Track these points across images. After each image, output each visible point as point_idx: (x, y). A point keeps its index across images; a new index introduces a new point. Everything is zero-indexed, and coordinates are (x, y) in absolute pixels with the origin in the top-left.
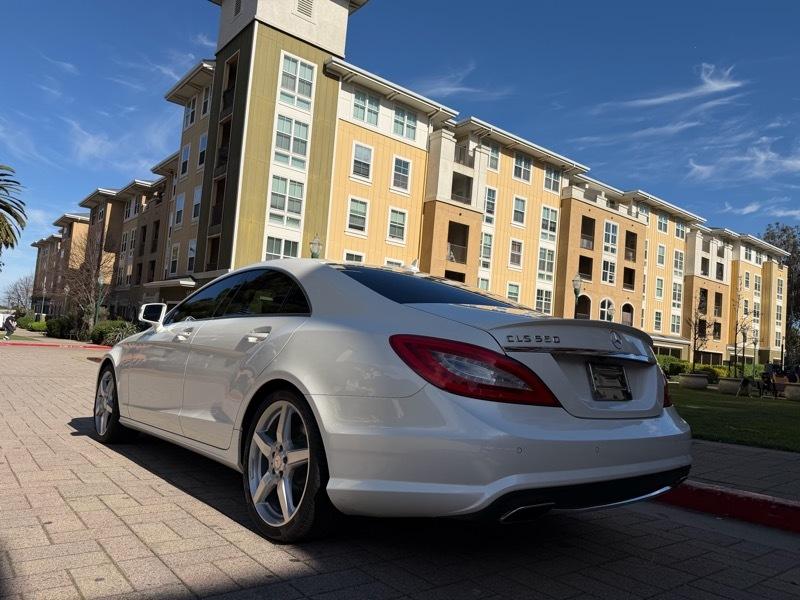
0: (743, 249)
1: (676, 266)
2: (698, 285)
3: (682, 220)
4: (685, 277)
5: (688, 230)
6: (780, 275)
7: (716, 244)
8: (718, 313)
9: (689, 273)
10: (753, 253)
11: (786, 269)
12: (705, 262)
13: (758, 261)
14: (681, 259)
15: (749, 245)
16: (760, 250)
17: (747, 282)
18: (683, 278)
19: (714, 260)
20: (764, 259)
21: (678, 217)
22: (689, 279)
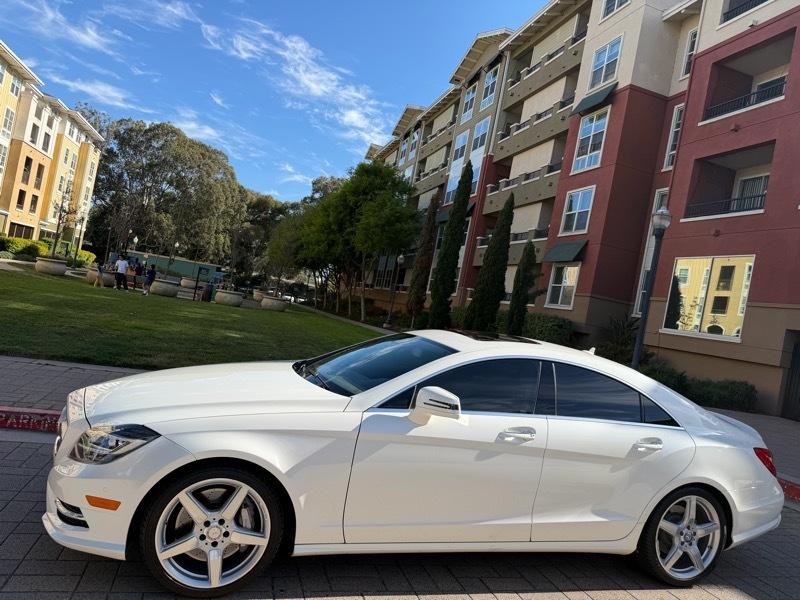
0: (68, 124)
1: (5, 126)
2: (25, 152)
3: (20, 76)
4: (12, 140)
5: (23, 89)
6: (94, 158)
7: (47, 113)
8: (38, 186)
9: (17, 137)
10: (76, 131)
11: (99, 152)
12: (35, 128)
13: (78, 139)
14: (11, 119)
15: (74, 121)
16: (82, 129)
17: (66, 159)
18: (9, 141)
19: (43, 129)
20: (83, 139)
21: (16, 71)
22: (16, 144)
